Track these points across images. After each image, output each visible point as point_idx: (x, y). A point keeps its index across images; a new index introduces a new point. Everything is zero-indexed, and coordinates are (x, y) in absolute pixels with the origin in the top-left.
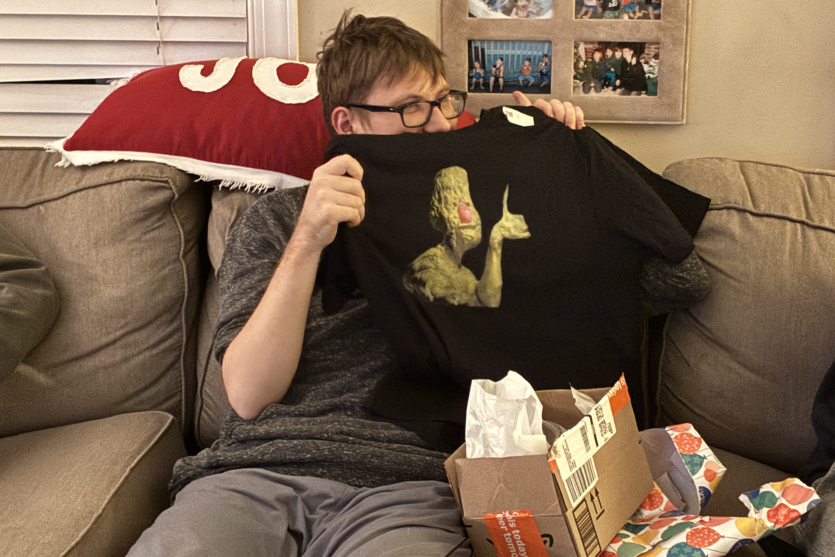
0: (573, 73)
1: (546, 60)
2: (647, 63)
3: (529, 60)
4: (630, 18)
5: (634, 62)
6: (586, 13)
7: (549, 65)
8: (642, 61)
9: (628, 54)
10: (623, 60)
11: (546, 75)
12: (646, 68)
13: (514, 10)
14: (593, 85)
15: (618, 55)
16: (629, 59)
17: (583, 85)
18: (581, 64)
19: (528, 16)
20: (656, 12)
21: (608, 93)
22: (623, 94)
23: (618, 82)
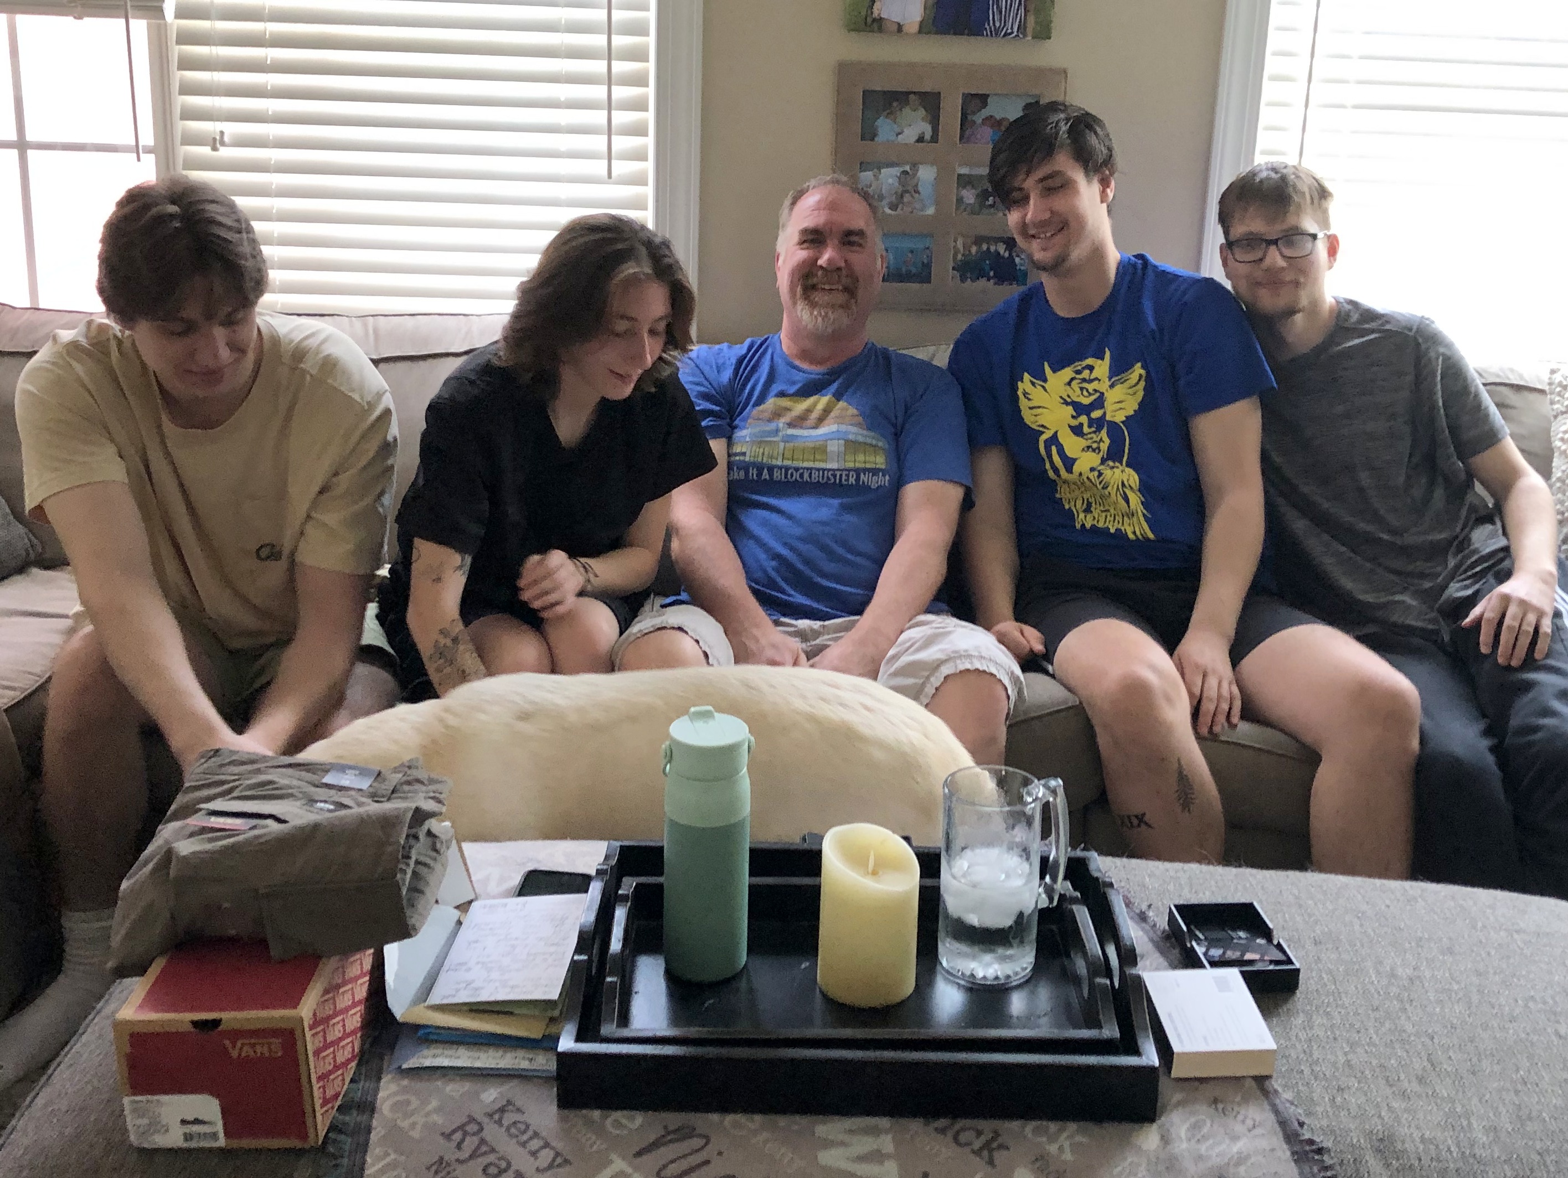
0: (951, 264)
1: (927, 252)
2: (1018, 256)
3: (912, 252)
5: (1007, 255)
6: (965, 209)
7: (930, 258)
8: (1014, 254)
9: (1001, 248)
10: (997, 254)
11: (927, 266)
12: (1017, 260)
13: (900, 206)
14: (969, 275)
15: (992, 248)
16: (1002, 252)
17: (961, 276)
18: (959, 257)
19: (912, 212)
21: (982, 282)
22: (995, 284)
23: (992, 274)
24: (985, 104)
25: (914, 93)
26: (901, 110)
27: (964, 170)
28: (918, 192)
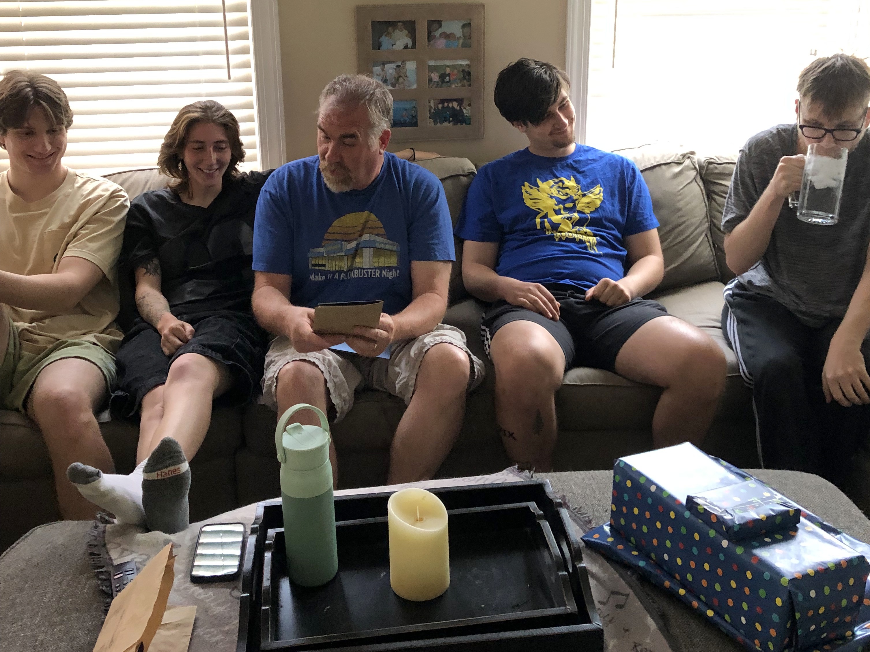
0: (429, 115)
1: (415, 109)
2: (465, 108)
3: (406, 109)
4: (456, 86)
5: (458, 108)
6: (434, 84)
7: (416, 112)
8: (462, 108)
9: (455, 105)
10: (453, 107)
11: (415, 117)
12: (465, 111)
13: (397, 85)
14: (438, 121)
15: (450, 105)
16: (456, 107)
17: (434, 121)
18: (432, 111)
19: (404, 88)
20: (468, 83)
21: (446, 124)
22: (454, 124)
23: (451, 119)
24: (440, 26)
25: (400, 22)
26: (394, 32)
27: (432, 63)
28: (407, 77)
